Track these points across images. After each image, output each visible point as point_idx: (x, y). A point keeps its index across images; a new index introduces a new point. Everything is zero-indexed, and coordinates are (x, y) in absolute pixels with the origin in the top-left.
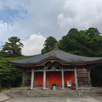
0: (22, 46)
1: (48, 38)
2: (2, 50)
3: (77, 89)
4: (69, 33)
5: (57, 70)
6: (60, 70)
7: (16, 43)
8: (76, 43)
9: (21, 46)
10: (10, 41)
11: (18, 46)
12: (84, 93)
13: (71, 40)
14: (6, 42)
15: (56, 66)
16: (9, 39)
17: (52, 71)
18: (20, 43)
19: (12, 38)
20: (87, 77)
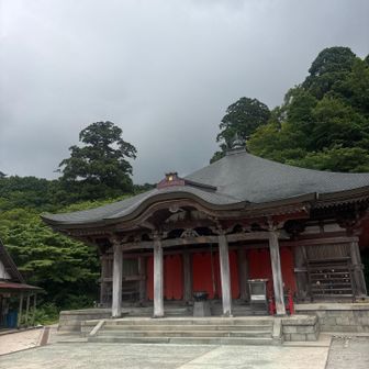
0: (130, 153)
1: (234, 105)
2: (62, 175)
3: (279, 313)
4: (313, 71)
5: (202, 240)
6: (211, 239)
7: (110, 146)
8: (344, 110)
9: (127, 154)
10: (86, 141)
11: (119, 154)
12: (302, 329)
13: (320, 103)
14: (72, 148)
15: (199, 225)
16: (82, 134)
17: (185, 242)
18: (122, 142)
19: (93, 127)
20: (345, 261)
